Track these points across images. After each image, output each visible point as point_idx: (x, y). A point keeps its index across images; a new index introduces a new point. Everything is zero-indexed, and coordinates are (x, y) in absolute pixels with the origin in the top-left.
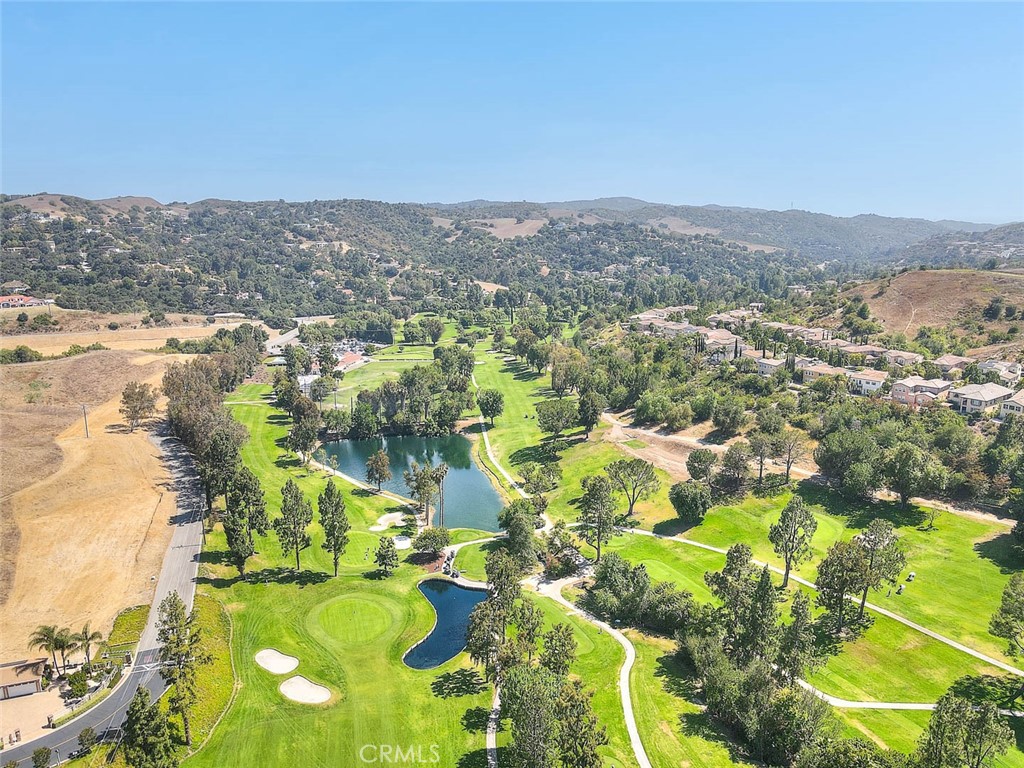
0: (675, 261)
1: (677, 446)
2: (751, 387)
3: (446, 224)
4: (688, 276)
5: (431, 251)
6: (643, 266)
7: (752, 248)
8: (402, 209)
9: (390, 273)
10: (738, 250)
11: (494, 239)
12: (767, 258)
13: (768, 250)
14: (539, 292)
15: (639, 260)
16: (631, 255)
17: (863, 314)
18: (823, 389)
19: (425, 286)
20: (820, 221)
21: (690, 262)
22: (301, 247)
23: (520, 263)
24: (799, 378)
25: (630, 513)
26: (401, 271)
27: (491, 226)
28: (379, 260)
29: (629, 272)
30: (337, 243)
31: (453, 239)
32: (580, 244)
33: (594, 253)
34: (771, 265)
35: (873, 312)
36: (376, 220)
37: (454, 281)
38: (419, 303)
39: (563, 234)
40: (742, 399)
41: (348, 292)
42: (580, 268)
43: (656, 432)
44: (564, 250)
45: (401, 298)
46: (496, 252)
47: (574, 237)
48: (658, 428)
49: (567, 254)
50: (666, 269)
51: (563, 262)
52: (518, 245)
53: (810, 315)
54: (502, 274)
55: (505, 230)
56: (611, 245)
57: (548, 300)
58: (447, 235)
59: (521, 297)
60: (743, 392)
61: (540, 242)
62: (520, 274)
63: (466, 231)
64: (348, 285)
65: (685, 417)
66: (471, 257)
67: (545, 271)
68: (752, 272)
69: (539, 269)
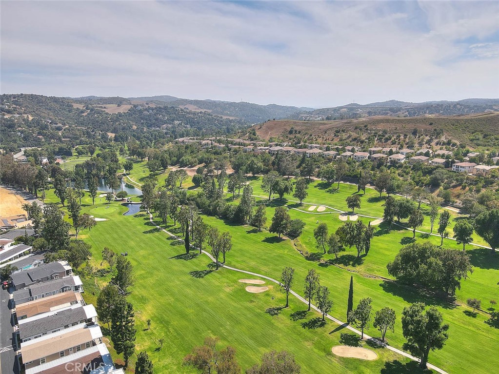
0: (192, 122)
1: (194, 170)
2: (216, 153)
3: (81, 107)
4: (198, 128)
5: (76, 119)
6: (178, 125)
7: (224, 117)
8: (55, 100)
9: (59, 129)
10: (218, 118)
11: (107, 114)
12: (231, 121)
13: (231, 118)
14: (134, 136)
15: (176, 122)
16: (173, 120)
17: (254, 134)
19: (79, 134)
20: (253, 107)
21: (198, 123)
22: (5, 117)
23: (122, 124)
24: (230, 150)
25: (181, 186)
26: (64, 128)
27: (105, 108)
28: (51, 123)
29: (173, 127)
30: (25, 115)
31: (84, 114)
32: (150, 116)
33: (155, 120)
34: (232, 124)
35: (257, 133)
36: (41, 104)
37: (92, 132)
38: (78, 141)
39: (140, 112)
40: (213, 156)
41: (41, 137)
42: (151, 126)
44: (142, 119)
45: (68, 139)
46: (110, 119)
47: (146, 113)
48: (187, 167)
49: (144, 120)
50: (188, 126)
51: (142, 124)
52: (120, 116)
53: (239, 136)
54: (115, 128)
55: (112, 110)
56: (164, 116)
57: (138, 139)
58: (82, 112)
59: (127, 138)
60: (213, 155)
61: (130, 115)
62: (123, 129)
63: (92, 110)
64: (39, 134)
65: (195, 162)
66: (98, 122)
67: (135, 127)
68: (224, 127)
69: (132, 127)
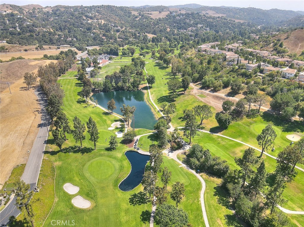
0: (210, 26)
1: (217, 97)
3: (136, 13)
4: (216, 31)
5: (131, 23)
6: (201, 28)
7: (237, 21)
9: (118, 31)
10: (232, 22)
11: (151, 19)
12: (242, 24)
13: (242, 22)
14: (167, 37)
15: (199, 26)
16: (197, 24)
17: (281, 46)
18: (272, 76)
19: (129, 36)
20: (259, 11)
21: (216, 26)
22: (89, 22)
23: (160, 27)
24: (262, 71)
25: (201, 124)
26: (121, 30)
27: (151, 14)
28: (114, 26)
29: (196, 30)
30: (100, 21)
31: (137, 19)
32: (180, 20)
33: (184, 24)
34: (243, 27)
35: (285, 45)
36: (113, 12)
37: (139, 34)
38: (127, 41)
39: (174, 17)
41: (104, 37)
42: (180, 29)
43: (209, 91)
44: (175, 22)
45: (121, 40)
46: (152, 23)
47: (178, 18)
48: (210, 90)
49: (176, 24)
50: (208, 29)
51: (174, 27)
52: (160, 21)
54: (154, 31)
55: (155, 15)
56: (190, 21)
57: (169, 40)
58: (136, 17)
59: (161, 39)
61: (167, 20)
62: (160, 31)
63: (142, 16)
64: (104, 35)
66: (144, 25)
67: (168, 30)
68: (236, 30)
69: (166, 29)
